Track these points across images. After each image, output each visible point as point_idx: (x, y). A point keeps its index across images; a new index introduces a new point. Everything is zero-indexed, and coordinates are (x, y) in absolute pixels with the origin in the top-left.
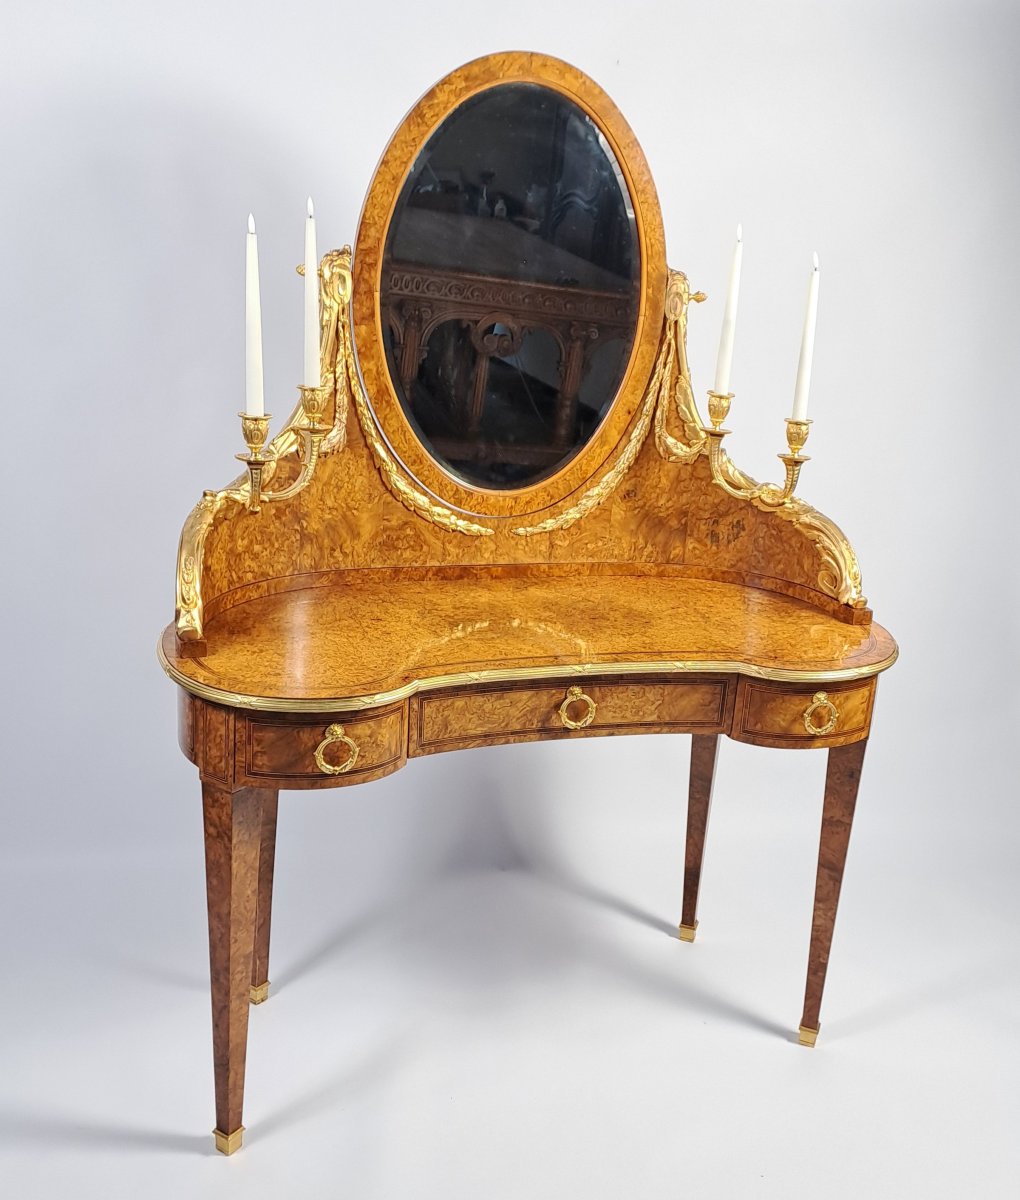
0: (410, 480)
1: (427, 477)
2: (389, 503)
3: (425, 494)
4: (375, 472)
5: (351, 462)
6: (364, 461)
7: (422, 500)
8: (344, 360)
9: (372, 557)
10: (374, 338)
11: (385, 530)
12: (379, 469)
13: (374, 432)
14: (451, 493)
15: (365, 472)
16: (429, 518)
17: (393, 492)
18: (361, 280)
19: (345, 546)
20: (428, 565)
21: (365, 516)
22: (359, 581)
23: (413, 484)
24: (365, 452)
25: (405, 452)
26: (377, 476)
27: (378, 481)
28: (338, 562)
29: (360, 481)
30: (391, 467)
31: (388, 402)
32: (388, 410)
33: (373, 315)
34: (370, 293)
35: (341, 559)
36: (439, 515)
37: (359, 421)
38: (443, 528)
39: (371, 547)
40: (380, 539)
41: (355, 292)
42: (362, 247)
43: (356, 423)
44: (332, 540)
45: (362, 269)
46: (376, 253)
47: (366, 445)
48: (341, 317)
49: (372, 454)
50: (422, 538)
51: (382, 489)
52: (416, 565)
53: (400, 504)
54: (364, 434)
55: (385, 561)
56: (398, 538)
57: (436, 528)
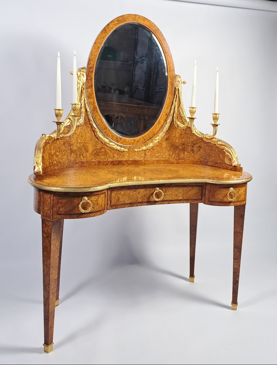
0: (103, 134)
1: (108, 134)
2: (97, 141)
3: (107, 139)
4: (93, 132)
5: (86, 129)
6: (90, 129)
7: (107, 140)
8: (84, 99)
9: (92, 158)
10: (92, 92)
11: (96, 150)
12: (94, 131)
13: (92, 120)
14: (115, 138)
15: (90, 132)
16: (109, 146)
17: (98, 138)
18: (89, 76)
19: (84, 154)
20: (109, 160)
21: (90, 145)
22: (88, 165)
23: (104, 136)
24: (90, 126)
25: (102, 126)
26: (93, 133)
27: (94, 135)
28: (82, 159)
29: (88, 135)
30: (97, 130)
31: (96, 111)
32: (97, 113)
33: (92, 86)
34: (91, 79)
35: (82, 158)
36: (112, 145)
37: (88, 117)
38: (113, 149)
39: (92, 155)
40: (94, 153)
41: (87, 79)
42: (89, 66)
43: (87, 117)
44: (80, 152)
45: (89, 73)
46: (93, 68)
47: (90, 124)
48: (83, 86)
49: (92, 127)
50: (107, 152)
51: (95, 137)
52: (105, 160)
53: (100, 142)
54: (89, 120)
55: (96, 159)
56: (100, 152)
57: (111, 149)
